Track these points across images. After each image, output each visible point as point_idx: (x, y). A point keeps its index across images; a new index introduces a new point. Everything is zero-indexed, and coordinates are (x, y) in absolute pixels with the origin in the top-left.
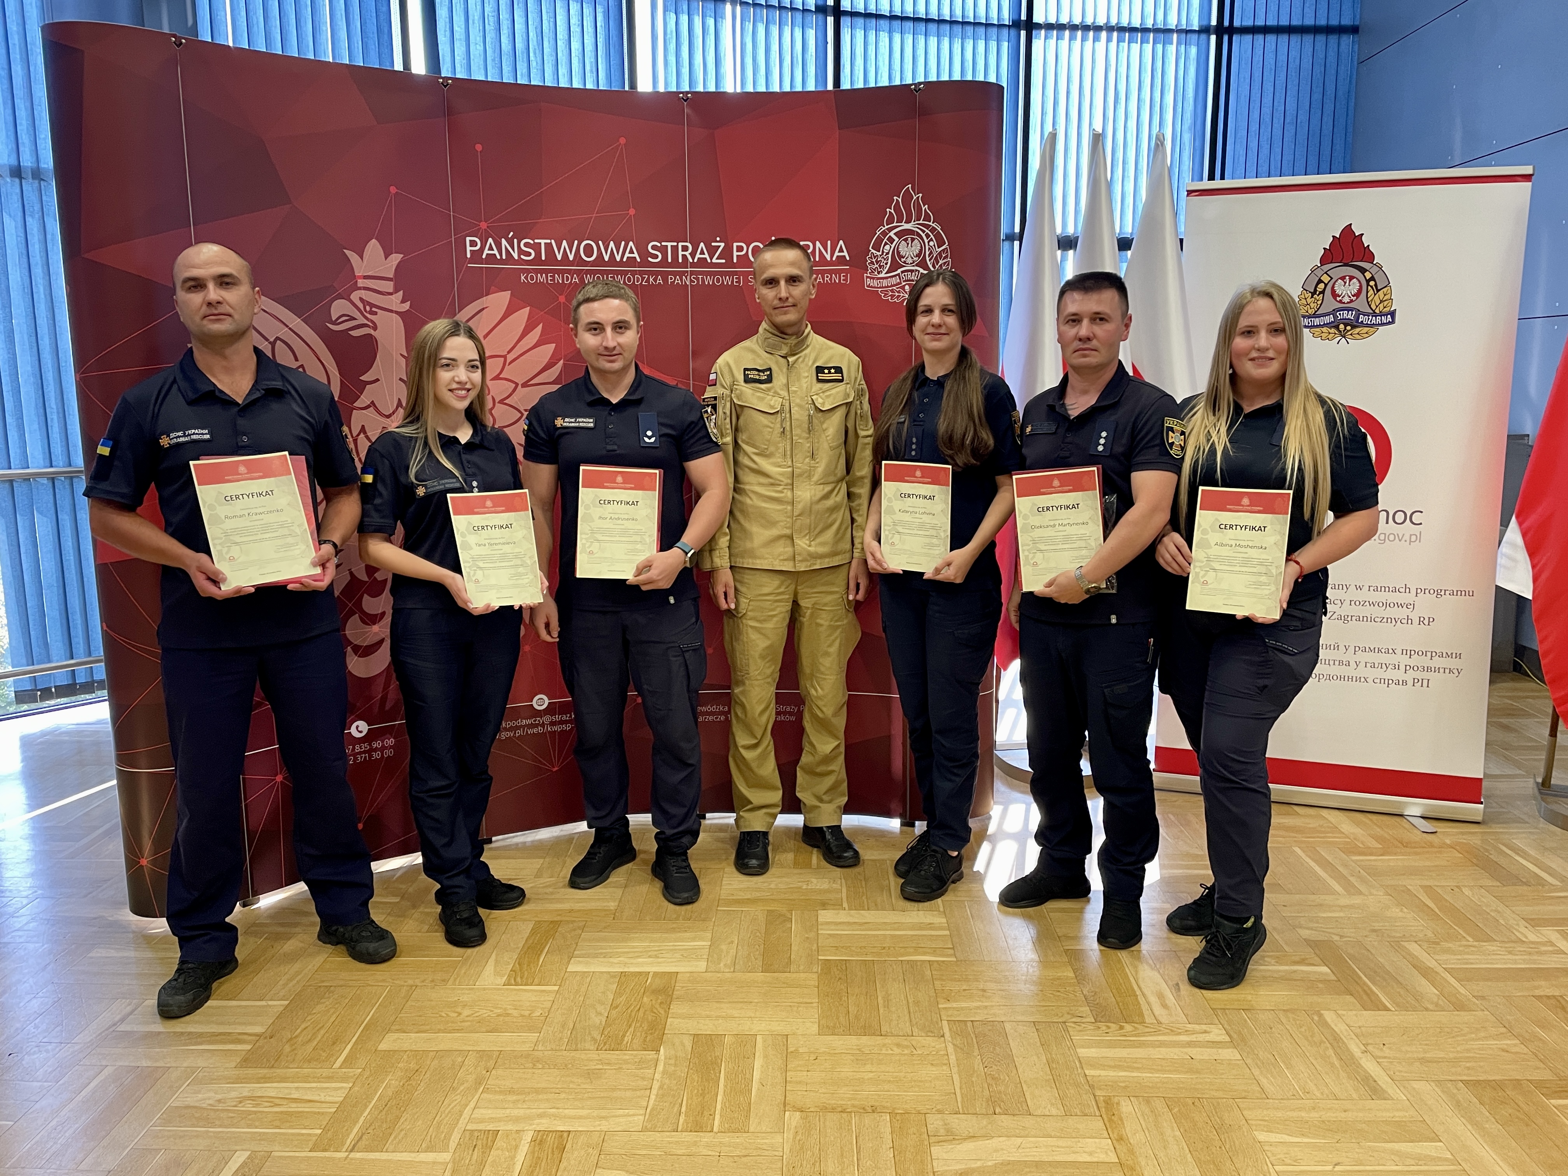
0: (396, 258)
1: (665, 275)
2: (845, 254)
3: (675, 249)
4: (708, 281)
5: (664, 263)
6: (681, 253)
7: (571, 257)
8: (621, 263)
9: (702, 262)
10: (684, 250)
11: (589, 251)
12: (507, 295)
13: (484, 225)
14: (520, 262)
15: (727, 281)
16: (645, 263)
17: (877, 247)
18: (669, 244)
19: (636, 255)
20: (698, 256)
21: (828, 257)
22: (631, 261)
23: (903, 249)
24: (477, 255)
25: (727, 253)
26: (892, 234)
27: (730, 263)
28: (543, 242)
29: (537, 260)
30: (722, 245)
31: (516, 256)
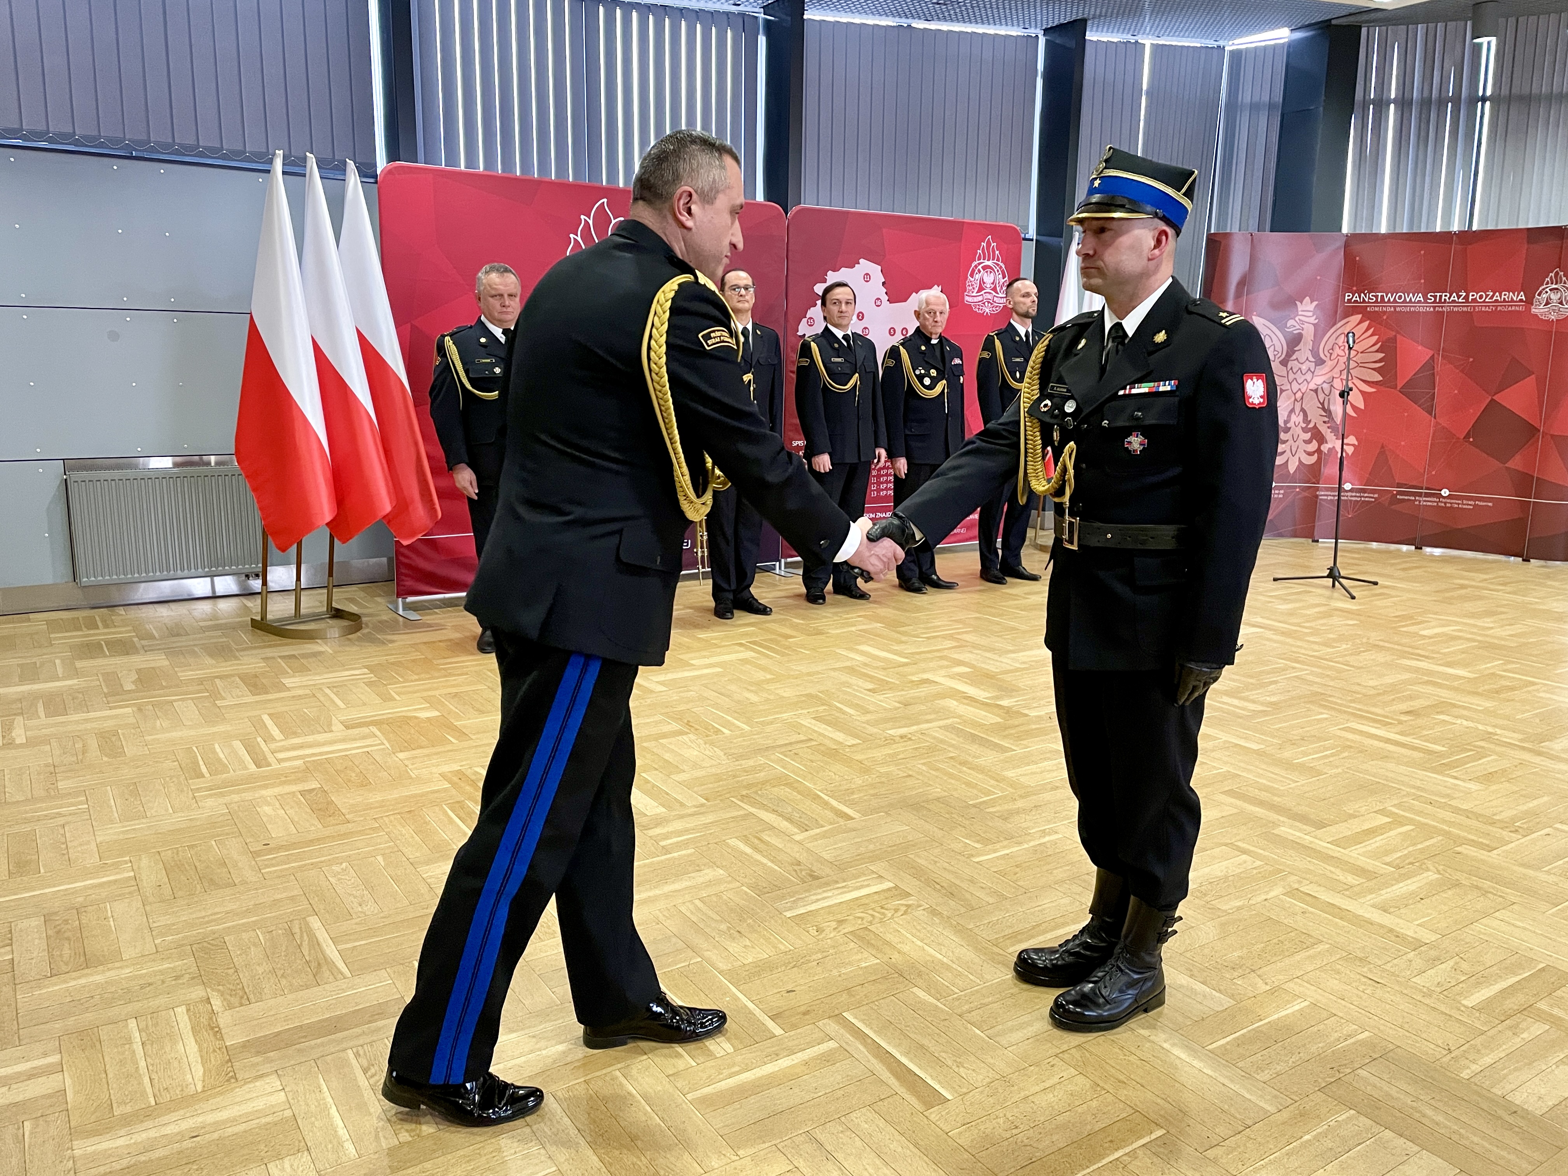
0: (1315, 303)
1: (1434, 307)
2: (1523, 298)
3: (1441, 296)
4: (1456, 309)
5: (1435, 302)
6: (1443, 297)
7: (1392, 300)
8: (1415, 302)
9: (1454, 301)
10: (1445, 296)
11: (1400, 297)
12: (1360, 316)
13: (1355, 288)
14: (1369, 302)
15: (1465, 309)
16: (1425, 302)
17: (1539, 295)
18: (1438, 294)
19: (1422, 299)
20: (1452, 298)
21: (1515, 299)
22: (1419, 302)
23: (1553, 296)
24: (1349, 301)
25: (1467, 297)
26: (1547, 290)
27: (1467, 301)
28: (1380, 294)
29: (1376, 302)
30: (1464, 294)
31: (1367, 300)
